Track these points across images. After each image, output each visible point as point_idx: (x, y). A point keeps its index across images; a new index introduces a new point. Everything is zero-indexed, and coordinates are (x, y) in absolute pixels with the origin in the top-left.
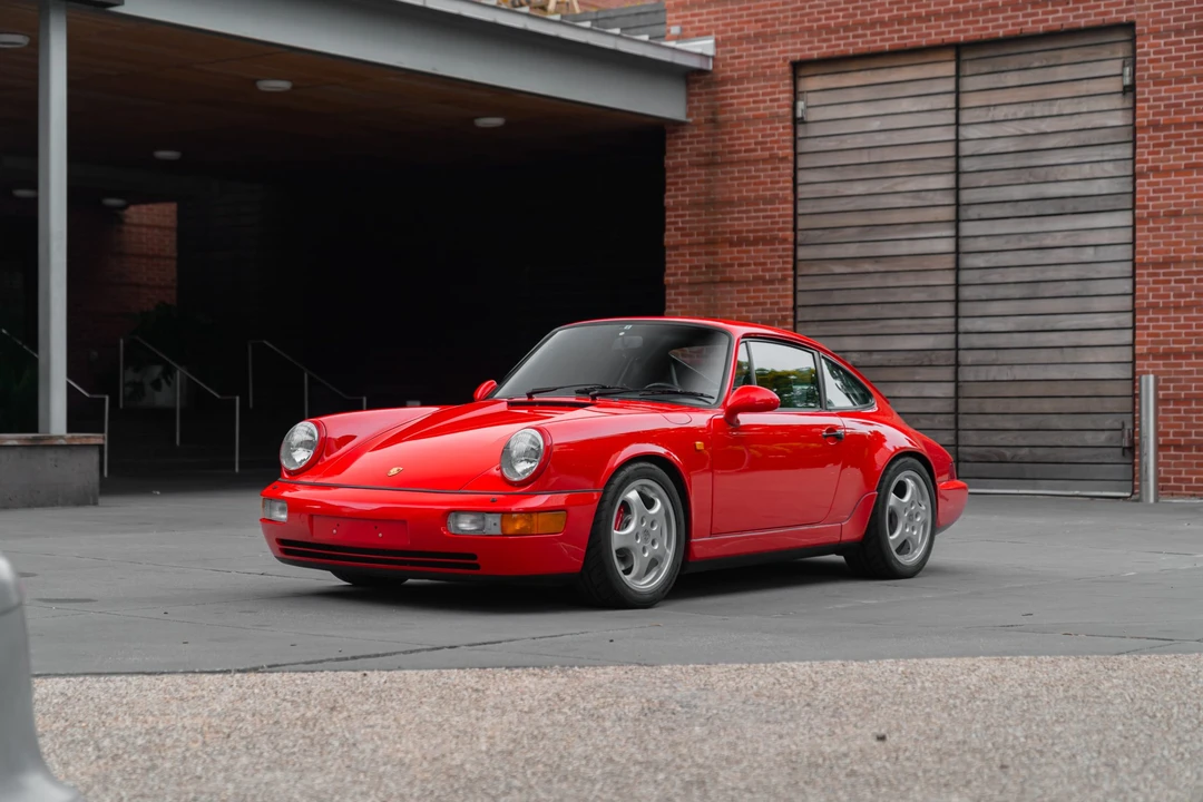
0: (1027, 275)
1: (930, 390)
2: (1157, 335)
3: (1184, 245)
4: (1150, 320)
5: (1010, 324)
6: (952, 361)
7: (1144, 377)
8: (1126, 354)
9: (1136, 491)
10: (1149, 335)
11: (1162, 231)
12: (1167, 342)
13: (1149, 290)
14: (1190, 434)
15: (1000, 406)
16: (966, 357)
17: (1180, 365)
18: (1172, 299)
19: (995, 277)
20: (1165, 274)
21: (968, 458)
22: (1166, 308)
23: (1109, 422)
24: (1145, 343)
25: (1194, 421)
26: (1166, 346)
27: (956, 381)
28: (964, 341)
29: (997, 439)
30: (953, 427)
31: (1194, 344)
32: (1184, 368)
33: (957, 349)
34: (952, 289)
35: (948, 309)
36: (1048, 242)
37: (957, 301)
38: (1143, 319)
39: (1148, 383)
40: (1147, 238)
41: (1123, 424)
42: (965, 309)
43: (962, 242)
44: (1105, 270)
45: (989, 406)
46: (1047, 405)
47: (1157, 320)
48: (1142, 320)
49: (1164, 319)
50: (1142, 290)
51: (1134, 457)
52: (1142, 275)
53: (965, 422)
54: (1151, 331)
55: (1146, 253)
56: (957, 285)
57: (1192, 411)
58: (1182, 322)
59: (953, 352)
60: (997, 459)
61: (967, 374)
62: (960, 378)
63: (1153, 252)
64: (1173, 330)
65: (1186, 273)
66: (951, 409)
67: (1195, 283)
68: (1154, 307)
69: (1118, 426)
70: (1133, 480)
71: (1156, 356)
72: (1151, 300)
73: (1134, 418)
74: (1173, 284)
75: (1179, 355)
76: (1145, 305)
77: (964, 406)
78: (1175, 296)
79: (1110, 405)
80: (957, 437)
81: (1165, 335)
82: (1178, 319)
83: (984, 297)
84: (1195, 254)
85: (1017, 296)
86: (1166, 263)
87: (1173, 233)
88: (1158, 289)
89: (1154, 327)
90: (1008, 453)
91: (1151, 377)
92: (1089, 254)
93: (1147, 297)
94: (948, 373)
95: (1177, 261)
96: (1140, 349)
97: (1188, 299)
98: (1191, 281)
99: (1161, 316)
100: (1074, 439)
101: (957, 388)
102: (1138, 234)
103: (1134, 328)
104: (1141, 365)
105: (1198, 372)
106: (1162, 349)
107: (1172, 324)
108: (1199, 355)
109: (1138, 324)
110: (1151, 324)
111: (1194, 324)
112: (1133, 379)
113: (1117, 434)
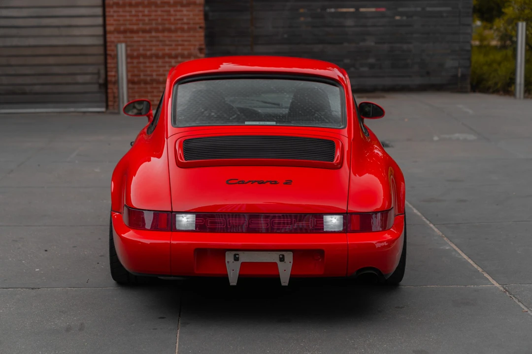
2: (119, 20)
4: (114, 12)
5: (25, 12)
7: (119, 46)
8: (100, 31)
9: (110, 108)
10: (114, 20)
12: (125, 25)
14: (140, 75)
15: (21, 61)
17: (133, 37)
22: (124, 5)
23: (91, 69)
24: (112, 25)
25: (142, 68)
29: (19, 80)
31: (141, 26)
32: (136, 39)
38: (110, 11)
39: (122, 49)
41: (99, 70)
45: (13, 61)
46: (51, 60)
47: (118, 12)
49: (123, 12)
51: (107, 89)
54: (115, 18)
57: (141, 63)
58: (134, 13)
60: (20, 92)
64: (128, 18)
68: (117, 4)
69: (96, 71)
70: (107, 101)
71: (119, 32)
73: (106, 68)
75: (132, 31)
76: (111, 3)
79: (90, 60)
81: (124, 20)
82: (131, 12)
89: (117, 16)
90: (27, 89)
91: (123, 45)
96: (109, 28)
99: (121, 10)
100: (69, 79)
103: (104, 16)
104: (111, 38)
105: (144, 41)
106: (122, 28)
107: (127, 14)
108: (144, 31)
109: (107, 14)
110: (115, 14)
111: (140, 14)
112: (105, 45)
113: (96, 76)
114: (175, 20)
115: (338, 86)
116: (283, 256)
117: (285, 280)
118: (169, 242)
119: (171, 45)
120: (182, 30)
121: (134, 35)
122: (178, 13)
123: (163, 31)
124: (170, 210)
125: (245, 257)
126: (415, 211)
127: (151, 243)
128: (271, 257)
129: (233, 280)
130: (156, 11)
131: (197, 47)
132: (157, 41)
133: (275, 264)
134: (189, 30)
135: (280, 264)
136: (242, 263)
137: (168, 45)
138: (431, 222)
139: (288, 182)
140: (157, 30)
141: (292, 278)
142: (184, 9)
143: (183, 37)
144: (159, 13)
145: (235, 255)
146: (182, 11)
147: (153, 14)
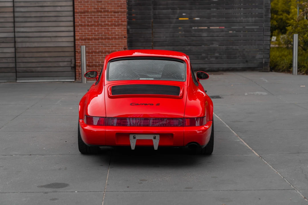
0: (38, 14)
1: (6, 50)
2: (82, 34)
3: (89, 7)
4: (80, 29)
5: (33, 29)
6: (14, 41)
7: (82, 46)
8: (72, 39)
9: (77, 79)
10: (80, 33)
11: (83, 3)
12: (85, 36)
13: (79, 20)
14: (93, 62)
15: (30, 55)
16: (18, 40)
17: (89, 42)
18: (86, 23)
19: (28, 15)
20: (84, 16)
21: (20, 71)
22: (85, 26)
23: (67, 59)
24: (78, 36)
25: (94, 59)
26: (85, 37)
27: (15, 47)
28: (17, 35)
29: (30, 65)
30: (15, 61)
31: (93, 36)
32: (91, 43)
33: (15, 37)
34: (13, 18)
35: (11, 25)
36: (45, 4)
37: (14, 22)
39: (84, 48)
40: (78, 4)
41: (71, 60)
42: (17, 24)
43: (15, 3)
44: (64, 14)
45: (27, 55)
46: (46, 55)
47: (82, 29)
48: (77, 29)
49: (84, 29)
50: (77, 20)
51: (75, 69)
52: (77, 16)
53: (18, 60)
54: (80, 32)
55: (78, 9)
56: (14, 17)
57: (93, 56)
58: (90, 30)
59: (14, 38)
60: (30, 71)
61: (18, 45)
62: (16, 46)
63: (81, 9)
64: (87, 32)
65: (90, 15)
66: (14, 56)
67: (93, 18)
68: (81, 25)
69: (70, 60)
70: (75, 76)
71: (82, 40)
72: (80, 23)
73: (75, 58)
74: (86, 19)
75: (89, 39)
76: (78, 25)
77: (18, 55)
78: (87, 22)
79: (67, 54)
80: (16, 65)
81: (85, 33)
82: (88, 29)
83: (23, 21)
84: (93, 10)
85: (35, 21)
86: (84, 12)
87: (86, 3)
88: (82, 20)
89: (81, 31)
90: (34, 69)
91: (84, 46)
92: (59, 9)
93: (79, 22)
94: (12, 45)
95: (88, 12)
96: (76, 38)
97: (91, 23)
98: (92, 18)
99: (83, 28)
100: (55, 64)
101: (15, 49)
102: (75, 3)
103: (74, 31)
104: (77, 42)
105: (95, 44)
106: (84, 37)
107: (87, 30)
108: (95, 39)
109: (76, 30)
110: (80, 30)
111: (93, 30)
112: (75, 46)
113: (70, 63)
114: (111, 33)
115: (184, 62)
116: (155, 136)
117: (156, 147)
118: (104, 130)
119: (109, 46)
120: (115, 38)
121: (90, 41)
122: (113, 30)
123: (105, 39)
124: (105, 116)
125: (139, 137)
126: (227, 126)
127: (97, 131)
128: (150, 137)
129: (133, 147)
130: (102, 29)
131: (123, 47)
132: (102, 44)
133: (152, 140)
134: (119, 38)
135: (154, 140)
136: (137, 140)
137: (107, 47)
138: (233, 130)
139: (158, 105)
140: (102, 39)
141: (159, 147)
142: (116, 28)
143: (116, 42)
144: (103, 30)
145: (134, 136)
146: (115, 29)
147: (100, 30)
